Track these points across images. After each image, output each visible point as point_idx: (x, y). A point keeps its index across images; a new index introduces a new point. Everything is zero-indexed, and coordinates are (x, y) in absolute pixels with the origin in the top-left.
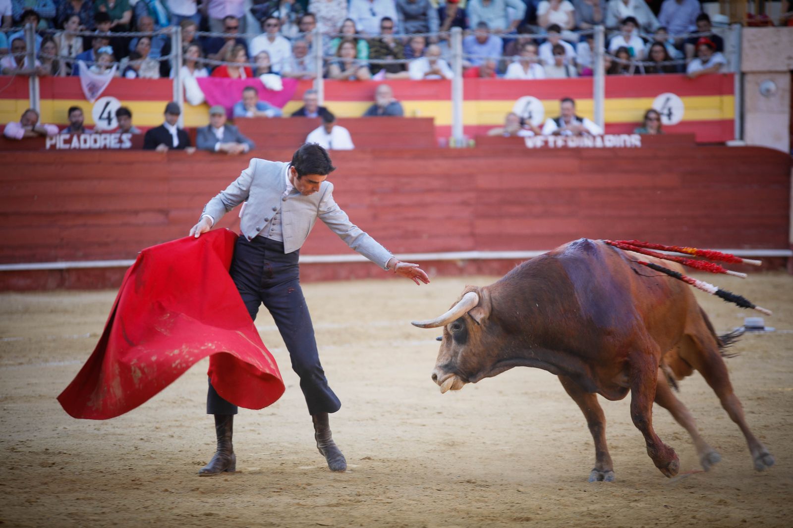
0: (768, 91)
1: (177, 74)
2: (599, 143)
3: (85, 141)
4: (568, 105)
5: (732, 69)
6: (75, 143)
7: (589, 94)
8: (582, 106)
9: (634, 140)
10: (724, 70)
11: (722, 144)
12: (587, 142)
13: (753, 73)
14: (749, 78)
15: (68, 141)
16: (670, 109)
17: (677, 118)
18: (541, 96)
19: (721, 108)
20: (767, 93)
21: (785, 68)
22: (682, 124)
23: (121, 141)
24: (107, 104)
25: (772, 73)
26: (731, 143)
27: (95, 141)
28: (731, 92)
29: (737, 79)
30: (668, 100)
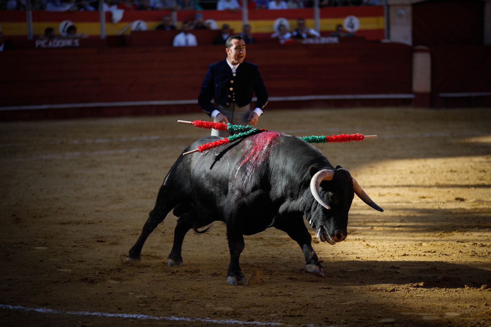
0: (401, 14)
1: (102, 8)
2: (317, 41)
3: (56, 43)
4: (301, 22)
6: (50, 44)
7: (312, 17)
8: (309, 22)
9: (335, 40)
10: (379, 4)
11: (378, 42)
12: (311, 41)
13: (395, 5)
14: (391, 8)
15: (47, 43)
18: (288, 18)
19: (378, 23)
20: (400, 16)
21: (409, 3)
22: (359, 31)
23: (73, 43)
24: (66, 24)
25: (403, 5)
26: (383, 41)
27: (61, 43)
28: (383, 15)
29: (386, 8)
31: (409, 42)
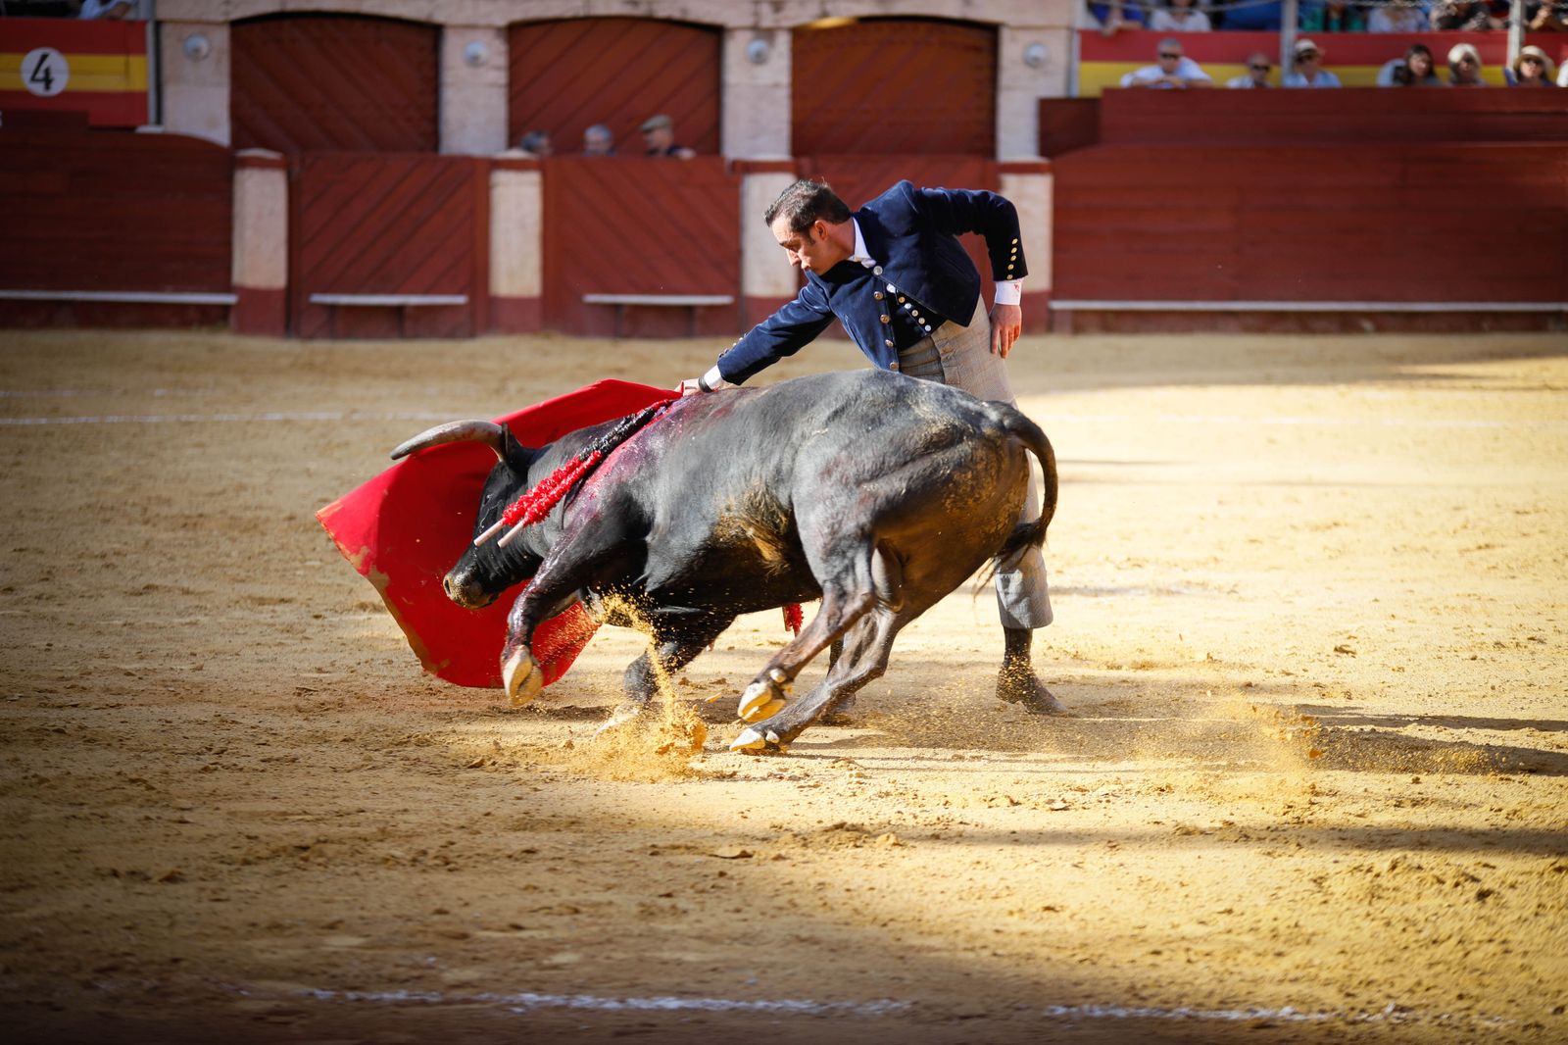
0: (197, 50)
5: (142, 13)
10: (131, 15)
11: (131, 129)
13: (175, 22)
14: (166, 30)
16: (47, 72)
17: (57, 88)
19: (127, 73)
20: (195, 55)
21: (221, 18)
22: (65, 95)
25: (203, 24)
26: (143, 129)
28: (141, 50)
29: (150, 29)
30: (44, 58)
31: (221, 135)
